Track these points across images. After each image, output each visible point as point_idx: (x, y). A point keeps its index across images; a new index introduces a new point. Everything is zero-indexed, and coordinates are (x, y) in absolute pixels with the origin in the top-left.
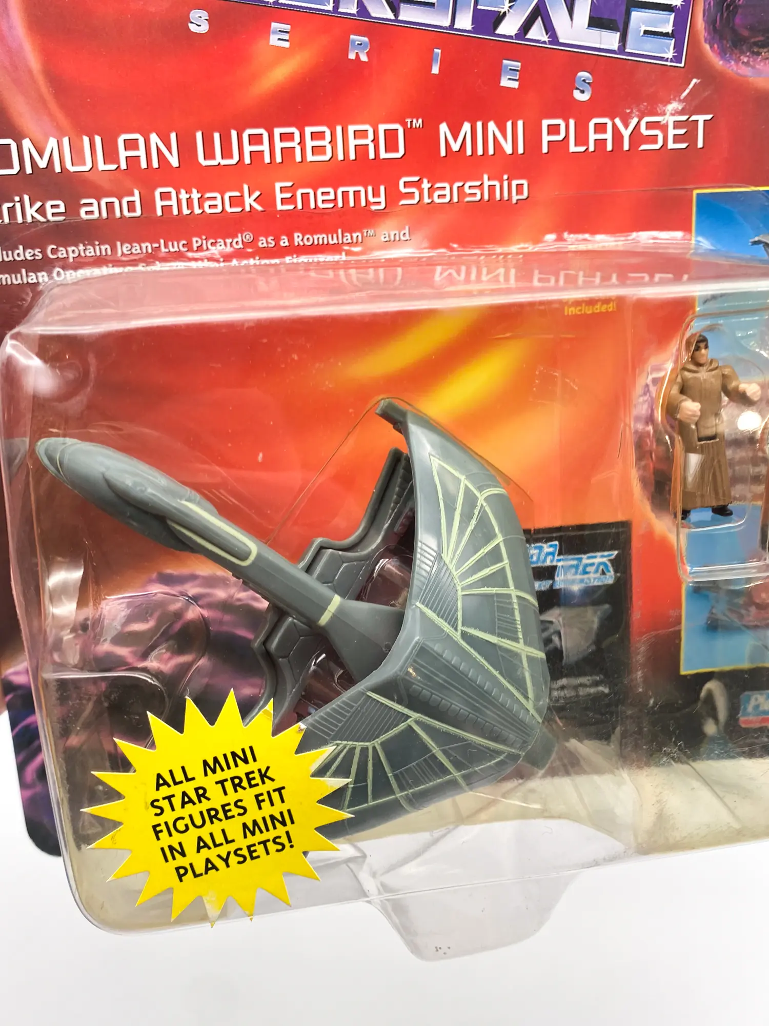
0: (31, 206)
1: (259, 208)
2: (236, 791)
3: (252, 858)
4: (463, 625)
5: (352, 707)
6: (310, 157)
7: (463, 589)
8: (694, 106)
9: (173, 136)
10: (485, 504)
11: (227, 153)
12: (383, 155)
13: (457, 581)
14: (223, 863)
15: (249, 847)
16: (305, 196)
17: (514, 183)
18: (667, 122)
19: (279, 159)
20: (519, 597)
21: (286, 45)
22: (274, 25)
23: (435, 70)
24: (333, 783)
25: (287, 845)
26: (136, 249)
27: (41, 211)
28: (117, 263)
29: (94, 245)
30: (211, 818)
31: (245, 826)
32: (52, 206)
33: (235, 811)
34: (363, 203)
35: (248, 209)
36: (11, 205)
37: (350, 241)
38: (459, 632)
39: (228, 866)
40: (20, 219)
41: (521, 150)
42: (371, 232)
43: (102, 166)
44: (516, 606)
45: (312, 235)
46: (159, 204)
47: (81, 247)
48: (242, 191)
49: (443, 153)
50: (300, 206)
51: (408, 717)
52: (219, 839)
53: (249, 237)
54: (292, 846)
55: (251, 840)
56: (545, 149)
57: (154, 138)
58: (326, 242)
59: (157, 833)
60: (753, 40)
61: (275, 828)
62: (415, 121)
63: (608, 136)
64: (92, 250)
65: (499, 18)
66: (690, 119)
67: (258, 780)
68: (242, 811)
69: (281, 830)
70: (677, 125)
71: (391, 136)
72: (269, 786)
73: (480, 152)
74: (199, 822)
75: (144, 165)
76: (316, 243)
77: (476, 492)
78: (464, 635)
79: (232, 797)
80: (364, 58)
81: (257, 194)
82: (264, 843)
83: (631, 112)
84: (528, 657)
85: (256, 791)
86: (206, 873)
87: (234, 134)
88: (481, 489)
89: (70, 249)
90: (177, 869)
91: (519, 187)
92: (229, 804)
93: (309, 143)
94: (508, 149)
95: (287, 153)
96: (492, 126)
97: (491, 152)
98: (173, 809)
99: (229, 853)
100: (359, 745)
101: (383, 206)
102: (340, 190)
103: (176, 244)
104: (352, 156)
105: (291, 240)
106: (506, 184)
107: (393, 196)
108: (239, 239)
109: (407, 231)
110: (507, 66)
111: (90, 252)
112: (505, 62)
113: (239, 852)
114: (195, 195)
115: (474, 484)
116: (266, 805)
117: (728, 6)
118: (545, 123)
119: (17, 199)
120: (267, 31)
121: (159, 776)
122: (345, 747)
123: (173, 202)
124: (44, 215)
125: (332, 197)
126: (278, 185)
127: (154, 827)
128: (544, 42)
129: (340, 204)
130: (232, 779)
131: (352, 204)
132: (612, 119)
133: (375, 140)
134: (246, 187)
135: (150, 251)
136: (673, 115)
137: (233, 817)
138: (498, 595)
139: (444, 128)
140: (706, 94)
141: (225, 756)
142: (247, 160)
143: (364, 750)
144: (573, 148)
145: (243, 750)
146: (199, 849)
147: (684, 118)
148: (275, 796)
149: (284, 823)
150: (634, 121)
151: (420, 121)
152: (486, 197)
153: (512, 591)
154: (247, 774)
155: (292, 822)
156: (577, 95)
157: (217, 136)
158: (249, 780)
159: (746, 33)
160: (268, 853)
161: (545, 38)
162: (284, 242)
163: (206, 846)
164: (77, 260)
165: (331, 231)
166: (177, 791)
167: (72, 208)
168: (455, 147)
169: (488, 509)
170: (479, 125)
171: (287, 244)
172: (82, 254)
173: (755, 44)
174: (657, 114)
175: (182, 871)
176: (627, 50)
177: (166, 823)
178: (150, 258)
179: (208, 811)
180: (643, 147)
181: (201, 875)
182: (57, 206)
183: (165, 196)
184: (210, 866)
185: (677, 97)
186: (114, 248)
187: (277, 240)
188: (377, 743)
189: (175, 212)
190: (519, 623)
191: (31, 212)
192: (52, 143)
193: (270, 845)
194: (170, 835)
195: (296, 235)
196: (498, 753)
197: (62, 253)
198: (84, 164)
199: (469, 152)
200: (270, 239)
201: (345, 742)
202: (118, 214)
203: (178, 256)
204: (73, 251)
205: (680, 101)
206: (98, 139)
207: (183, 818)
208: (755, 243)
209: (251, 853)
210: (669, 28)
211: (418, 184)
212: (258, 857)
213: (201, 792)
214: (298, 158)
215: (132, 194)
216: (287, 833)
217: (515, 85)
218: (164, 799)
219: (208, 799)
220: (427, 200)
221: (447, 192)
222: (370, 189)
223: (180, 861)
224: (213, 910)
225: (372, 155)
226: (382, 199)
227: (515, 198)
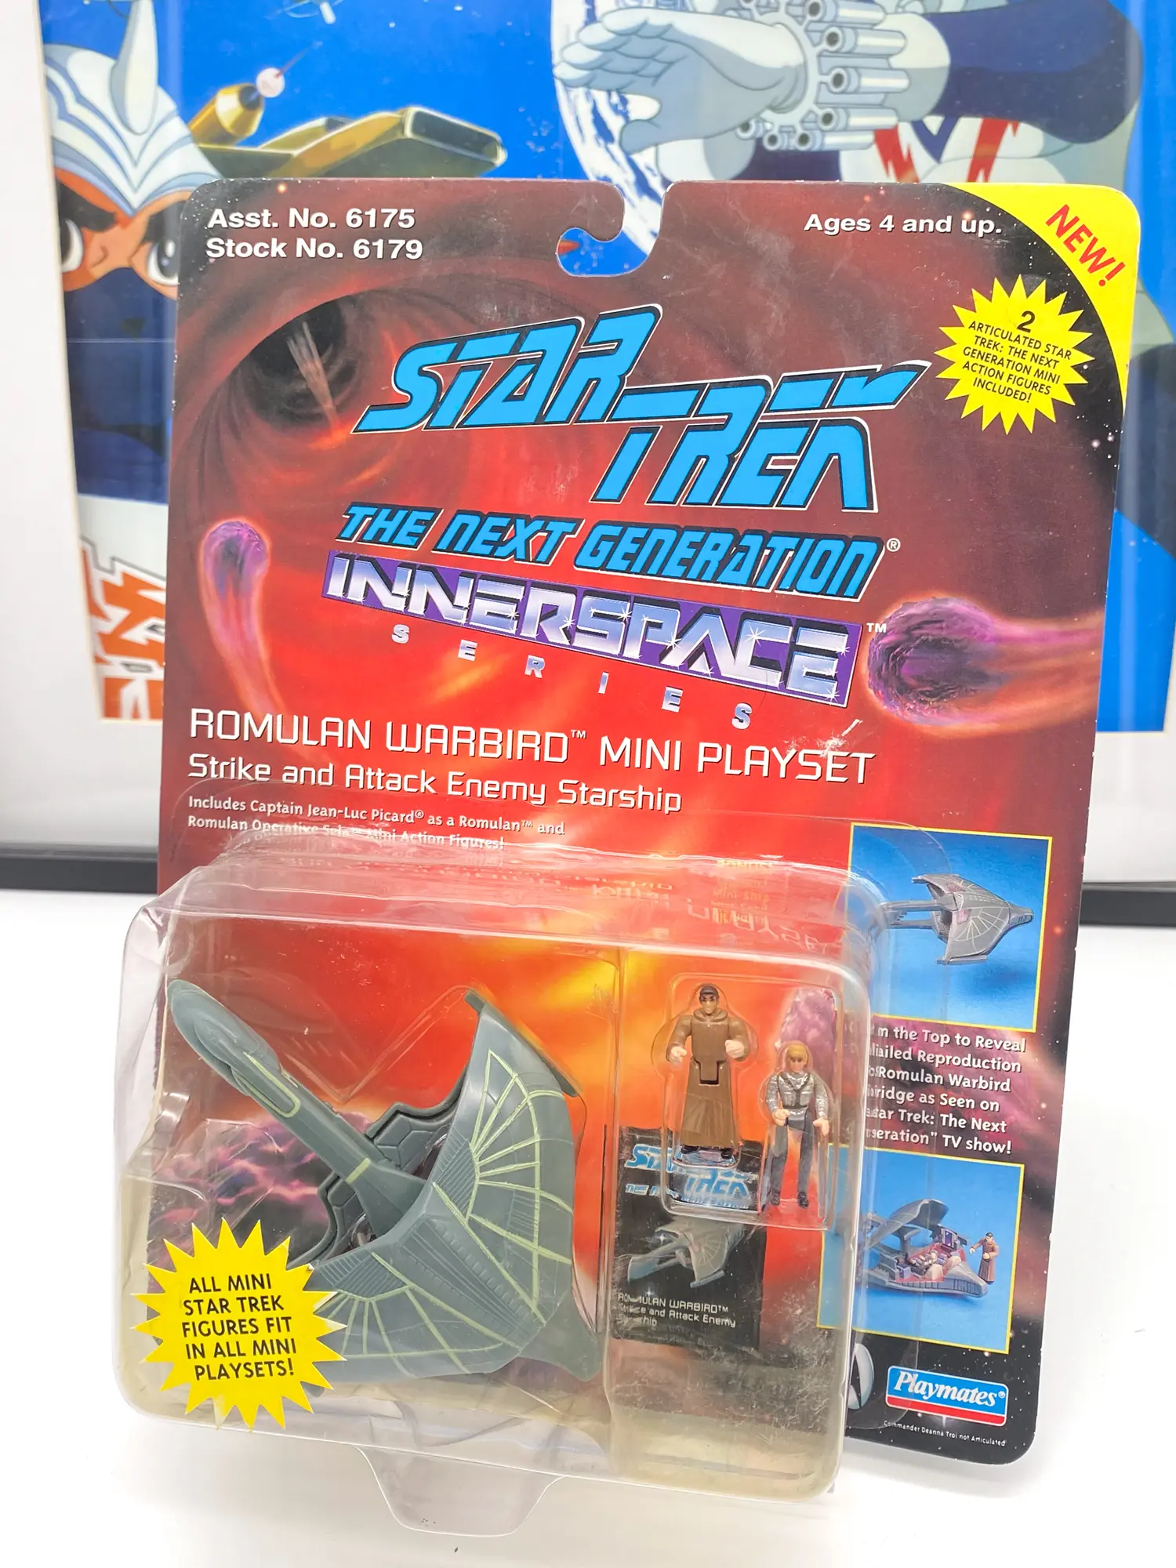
0: (243, 767)
1: (432, 791)
2: (252, 1310)
3: (258, 1375)
4: (472, 1212)
5: (356, 1262)
6: (482, 753)
7: (481, 1179)
8: (855, 743)
9: (368, 723)
10: (530, 1104)
11: (411, 742)
12: (547, 758)
13: (477, 1170)
14: (234, 1373)
15: (257, 1364)
16: (474, 786)
17: (668, 796)
18: (827, 756)
19: (454, 752)
20: (542, 1198)
21: (472, 658)
22: (464, 642)
23: (602, 690)
24: (332, 1326)
25: (288, 1371)
26: (324, 813)
27: (251, 771)
28: (307, 822)
29: (289, 805)
30: (229, 1329)
31: (255, 1343)
32: (260, 769)
33: (249, 1328)
34: (525, 798)
35: (422, 790)
36: (227, 763)
37: (508, 828)
38: (467, 1219)
39: (237, 1376)
40: (232, 776)
41: (677, 767)
42: (529, 823)
43: (305, 741)
44: (537, 1207)
45: (475, 819)
46: (348, 777)
47: (279, 805)
48: (419, 775)
49: (602, 762)
50: (468, 793)
51: (404, 1284)
52: (234, 1350)
53: (420, 814)
54: (292, 1373)
55: (259, 1358)
56: (700, 769)
57: (352, 723)
58: (487, 827)
59: (185, 1330)
60: (920, 689)
61: (279, 1352)
62: (579, 732)
63: (765, 763)
64: (287, 808)
65: (665, 651)
66: (852, 755)
67: (270, 1306)
68: (254, 1330)
69: (284, 1356)
70: (836, 760)
71: (556, 744)
72: (278, 1313)
73: (637, 764)
74: (219, 1330)
75: (340, 744)
76: (478, 826)
77: (524, 1091)
78: (472, 1222)
79: (248, 1315)
80: (538, 675)
81: (433, 778)
82: (270, 1363)
83: (790, 743)
84: (540, 1257)
85: (268, 1314)
86: (219, 1378)
87: (419, 727)
88: (529, 1089)
89: (269, 806)
90: (197, 1367)
91: (672, 801)
92: (244, 1320)
93: (483, 742)
94: (665, 765)
95: (462, 747)
96: (650, 743)
97: (648, 765)
98: (200, 1313)
99: (239, 1365)
100: (359, 1298)
101: (542, 802)
102: (505, 784)
103: (357, 812)
104: (519, 757)
105: (456, 821)
106: (659, 795)
107: (553, 795)
108: (412, 815)
109: (562, 827)
110: (669, 692)
111: (286, 810)
112: (668, 689)
113: (248, 1366)
114: (380, 774)
115: (524, 1082)
116: (274, 1329)
117: (895, 657)
118: (702, 745)
119: (233, 759)
120: (457, 646)
121: (193, 1281)
122: (346, 1296)
123: (361, 778)
124: (253, 775)
125: (497, 789)
126: (451, 774)
127: (184, 1324)
128: (707, 675)
129: (504, 796)
130: (250, 1298)
131: (514, 797)
132: (769, 748)
133: (541, 745)
134: (423, 772)
135: (335, 815)
136: (832, 750)
137: (247, 1332)
138: (517, 1191)
139: (605, 741)
140: (869, 734)
141: (247, 1277)
142: (427, 750)
143: (362, 1303)
144: (728, 771)
145: (261, 1276)
146: (216, 1354)
147: (845, 754)
148: (283, 1323)
149: (287, 1350)
150: (793, 751)
151: (584, 732)
152: (640, 805)
153: (537, 1191)
154: (262, 1298)
155: (295, 1351)
156: (735, 723)
157: (404, 727)
158: (264, 1303)
159: (913, 682)
160: (271, 1374)
161: (708, 672)
162: (450, 822)
163: (222, 1352)
164: (274, 815)
165: (492, 817)
166: (206, 1297)
167: (277, 773)
168: (615, 758)
169: (532, 1109)
170: (639, 741)
171: (452, 824)
172: (279, 811)
173: (922, 693)
174: (817, 748)
175: (200, 1370)
176: (788, 688)
177: (193, 1324)
178: (333, 822)
179: (228, 1322)
180: (800, 776)
181: (215, 1378)
182: (265, 769)
183: (354, 772)
184: (222, 1372)
185: (837, 733)
186: (305, 810)
187: (444, 820)
188: (373, 1300)
189: (361, 786)
190: (537, 1222)
191: (242, 771)
192: (268, 718)
193: (274, 1366)
194: (195, 1335)
195: (462, 817)
196: (494, 1341)
197: (262, 808)
198: (292, 738)
199: (627, 764)
200: (438, 818)
201: (346, 1292)
202: (313, 782)
203: (358, 823)
204: (272, 808)
205: (841, 738)
206: (306, 719)
207: (207, 1323)
208: (917, 881)
209: (258, 1369)
210: (832, 672)
211: (576, 787)
212: (263, 1375)
213: (224, 1303)
214: (472, 753)
215: (328, 767)
216: (289, 1360)
217: (676, 709)
218: (195, 1301)
219: (229, 1311)
220: (583, 801)
221: (603, 797)
222: (532, 786)
223: (200, 1361)
224: (220, 1413)
225: (537, 758)
226: (542, 796)
227: (667, 809)
